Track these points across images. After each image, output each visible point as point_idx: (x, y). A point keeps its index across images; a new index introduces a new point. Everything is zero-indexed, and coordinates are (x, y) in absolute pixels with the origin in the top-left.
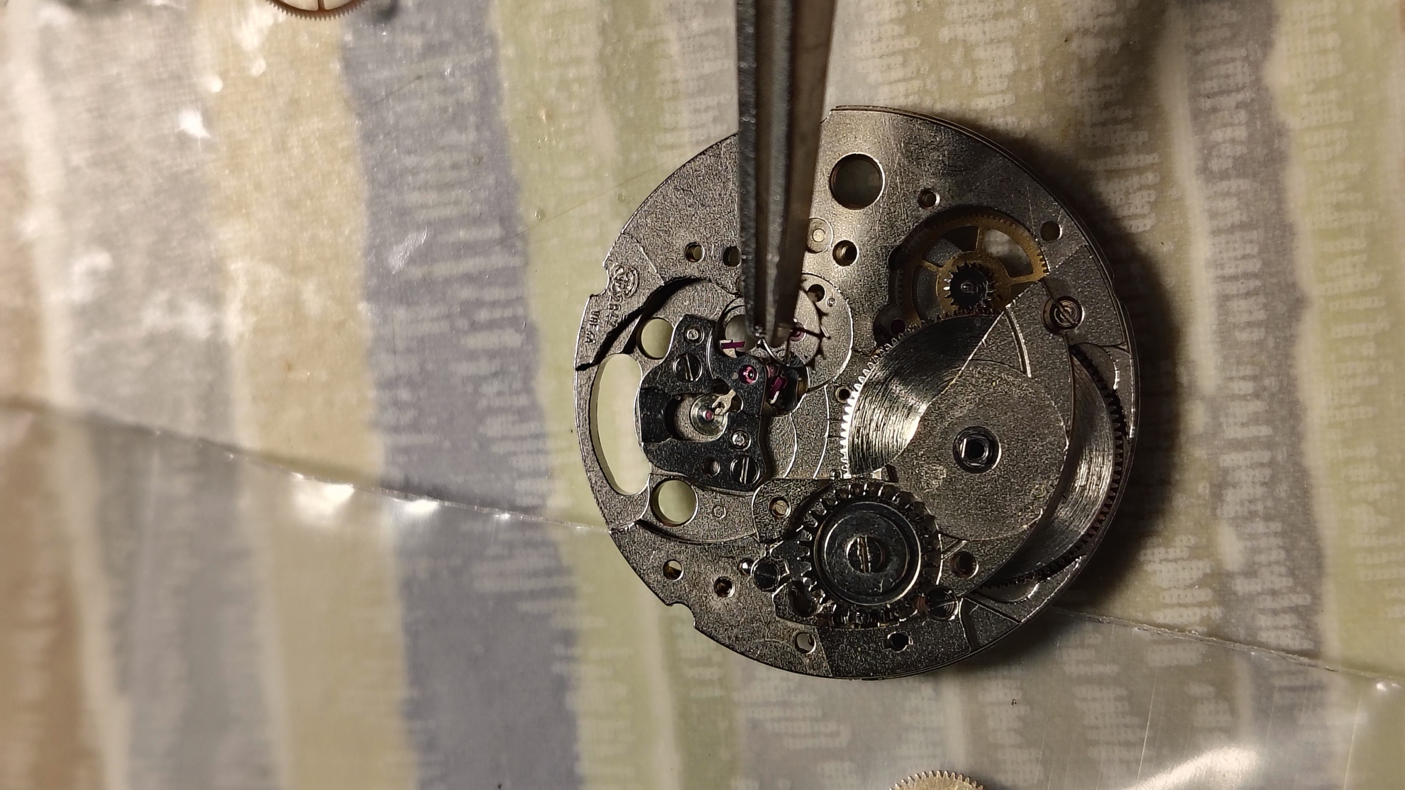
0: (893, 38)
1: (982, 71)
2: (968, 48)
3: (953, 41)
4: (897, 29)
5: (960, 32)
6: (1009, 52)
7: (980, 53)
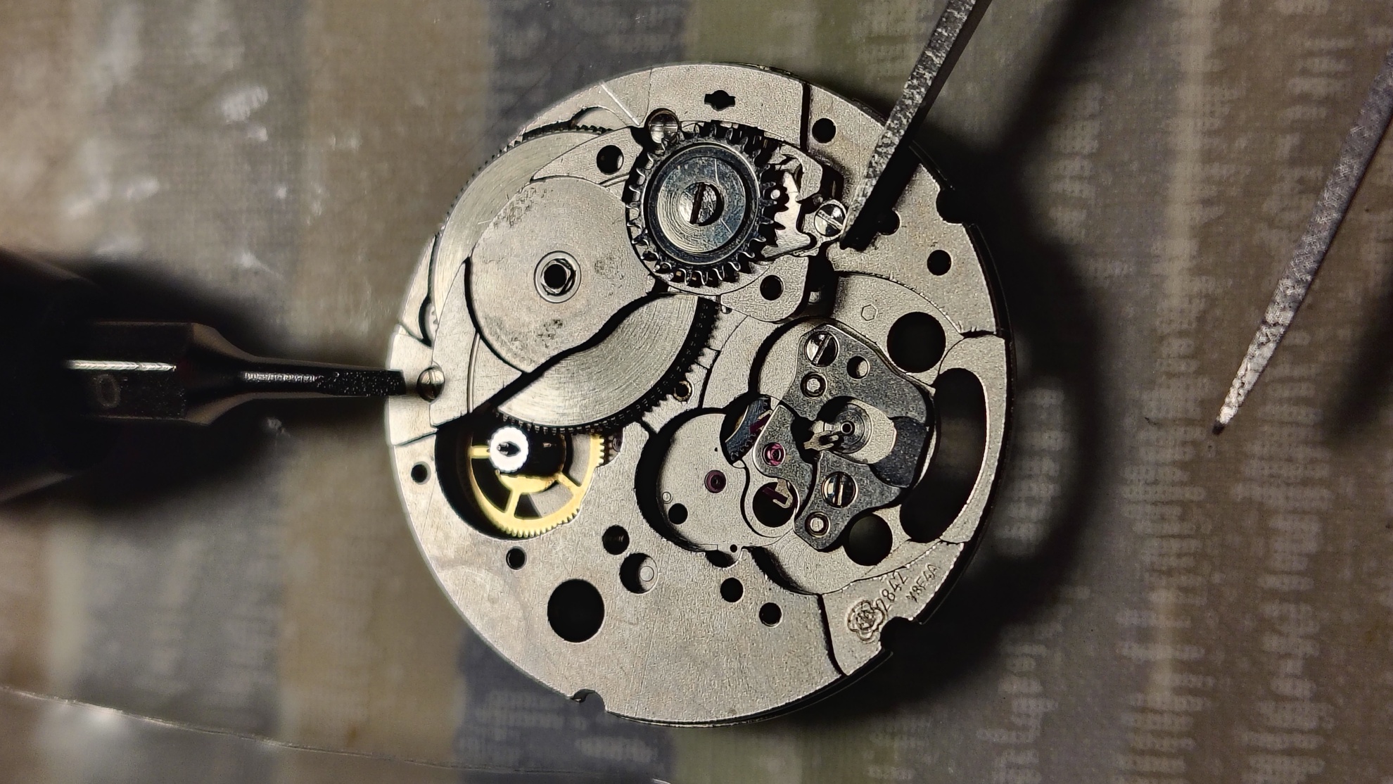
0: (1173, 484)
1: (1279, 545)
2: (1265, 512)
3: (1249, 501)
4: (1179, 475)
5: (1257, 492)
6: (1315, 527)
7: (1279, 523)
